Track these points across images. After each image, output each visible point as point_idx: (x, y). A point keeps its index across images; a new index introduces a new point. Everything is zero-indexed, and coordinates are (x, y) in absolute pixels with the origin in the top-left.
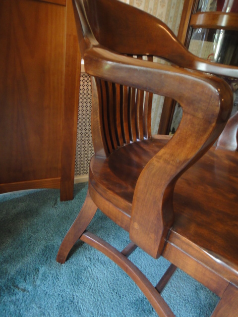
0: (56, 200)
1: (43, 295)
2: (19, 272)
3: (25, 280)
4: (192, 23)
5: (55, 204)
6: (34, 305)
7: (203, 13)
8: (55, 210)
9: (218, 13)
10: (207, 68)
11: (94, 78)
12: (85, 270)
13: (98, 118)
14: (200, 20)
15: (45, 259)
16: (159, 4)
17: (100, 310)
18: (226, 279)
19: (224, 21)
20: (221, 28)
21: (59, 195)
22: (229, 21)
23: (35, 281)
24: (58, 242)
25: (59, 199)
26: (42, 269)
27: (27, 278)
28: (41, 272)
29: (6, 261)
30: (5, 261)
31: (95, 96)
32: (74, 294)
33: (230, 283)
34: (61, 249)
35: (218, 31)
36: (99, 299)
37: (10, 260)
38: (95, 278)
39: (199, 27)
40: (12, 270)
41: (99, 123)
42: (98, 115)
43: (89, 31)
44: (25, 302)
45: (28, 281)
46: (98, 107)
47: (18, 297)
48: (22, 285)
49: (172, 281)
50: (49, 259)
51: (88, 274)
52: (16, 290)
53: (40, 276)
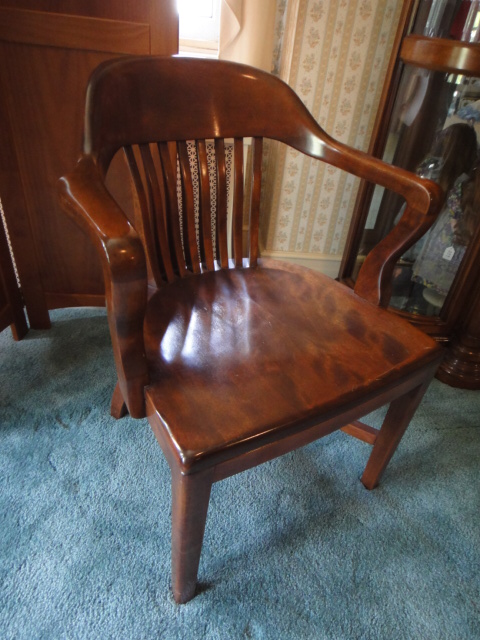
1: (83, 437)
2: (67, 406)
3: (71, 416)
6: (69, 444)
15: (102, 400)
17: (139, 472)
23: (81, 421)
26: (95, 411)
27: (74, 414)
28: (92, 413)
29: (58, 390)
30: (56, 390)
32: (118, 447)
36: (145, 461)
37: (64, 389)
40: (61, 402)
44: (62, 438)
45: (73, 418)
47: (56, 431)
48: (66, 421)
49: (253, 473)
50: (107, 401)
52: (57, 424)
53: (90, 417)
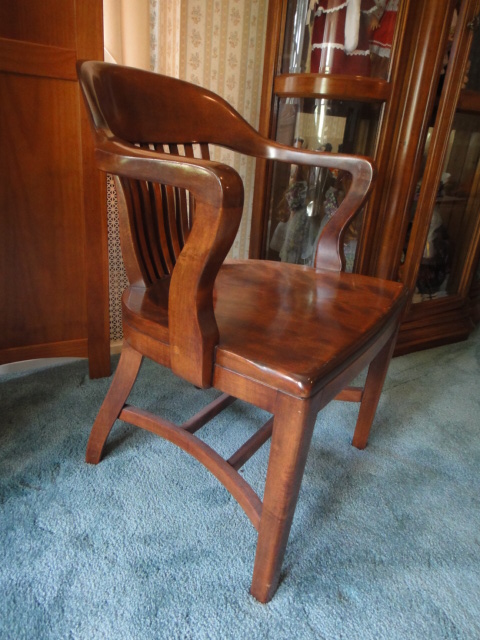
0: (83, 378)
1: (68, 492)
2: (29, 469)
3: (39, 476)
4: (277, 90)
5: (82, 383)
7: (292, 75)
8: (82, 392)
9: (313, 75)
10: (278, 154)
11: (118, 178)
12: (130, 461)
13: (129, 232)
14: (289, 85)
15: (68, 451)
16: (227, 63)
17: (152, 504)
18: (274, 388)
19: (323, 86)
20: (320, 96)
21: (88, 370)
22: (330, 86)
23: (54, 478)
24: (86, 430)
25: (87, 377)
26: (65, 464)
27: (42, 475)
28: (63, 467)
29: (8, 457)
30: (6, 458)
31: (121, 202)
32: (114, 488)
33: (278, 392)
34: (92, 439)
35: (317, 100)
37: (14, 454)
38: (146, 469)
39: (290, 95)
40: (19, 467)
41: (131, 238)
42: (129, 227)
43: (102, 121)
44: (41, 500)
45: (43, 479)
46: (127, 216)
47: (29, 497)
48: (36, 483)
50: (74, 451)
51: (135, 466)
52: (27, 489)
53: (62, 471)
